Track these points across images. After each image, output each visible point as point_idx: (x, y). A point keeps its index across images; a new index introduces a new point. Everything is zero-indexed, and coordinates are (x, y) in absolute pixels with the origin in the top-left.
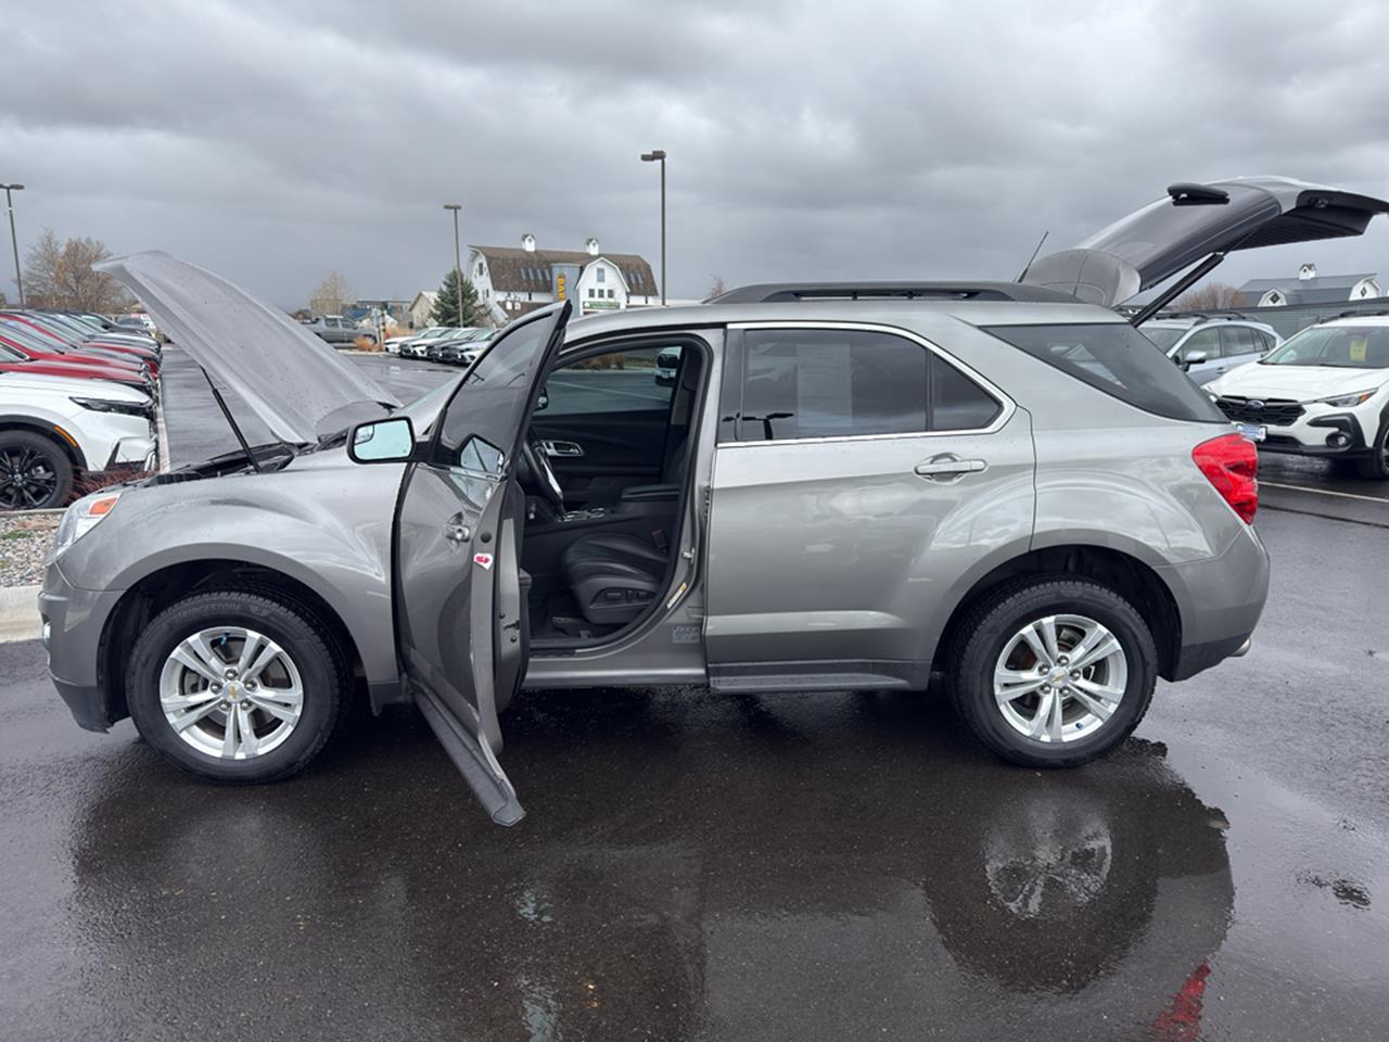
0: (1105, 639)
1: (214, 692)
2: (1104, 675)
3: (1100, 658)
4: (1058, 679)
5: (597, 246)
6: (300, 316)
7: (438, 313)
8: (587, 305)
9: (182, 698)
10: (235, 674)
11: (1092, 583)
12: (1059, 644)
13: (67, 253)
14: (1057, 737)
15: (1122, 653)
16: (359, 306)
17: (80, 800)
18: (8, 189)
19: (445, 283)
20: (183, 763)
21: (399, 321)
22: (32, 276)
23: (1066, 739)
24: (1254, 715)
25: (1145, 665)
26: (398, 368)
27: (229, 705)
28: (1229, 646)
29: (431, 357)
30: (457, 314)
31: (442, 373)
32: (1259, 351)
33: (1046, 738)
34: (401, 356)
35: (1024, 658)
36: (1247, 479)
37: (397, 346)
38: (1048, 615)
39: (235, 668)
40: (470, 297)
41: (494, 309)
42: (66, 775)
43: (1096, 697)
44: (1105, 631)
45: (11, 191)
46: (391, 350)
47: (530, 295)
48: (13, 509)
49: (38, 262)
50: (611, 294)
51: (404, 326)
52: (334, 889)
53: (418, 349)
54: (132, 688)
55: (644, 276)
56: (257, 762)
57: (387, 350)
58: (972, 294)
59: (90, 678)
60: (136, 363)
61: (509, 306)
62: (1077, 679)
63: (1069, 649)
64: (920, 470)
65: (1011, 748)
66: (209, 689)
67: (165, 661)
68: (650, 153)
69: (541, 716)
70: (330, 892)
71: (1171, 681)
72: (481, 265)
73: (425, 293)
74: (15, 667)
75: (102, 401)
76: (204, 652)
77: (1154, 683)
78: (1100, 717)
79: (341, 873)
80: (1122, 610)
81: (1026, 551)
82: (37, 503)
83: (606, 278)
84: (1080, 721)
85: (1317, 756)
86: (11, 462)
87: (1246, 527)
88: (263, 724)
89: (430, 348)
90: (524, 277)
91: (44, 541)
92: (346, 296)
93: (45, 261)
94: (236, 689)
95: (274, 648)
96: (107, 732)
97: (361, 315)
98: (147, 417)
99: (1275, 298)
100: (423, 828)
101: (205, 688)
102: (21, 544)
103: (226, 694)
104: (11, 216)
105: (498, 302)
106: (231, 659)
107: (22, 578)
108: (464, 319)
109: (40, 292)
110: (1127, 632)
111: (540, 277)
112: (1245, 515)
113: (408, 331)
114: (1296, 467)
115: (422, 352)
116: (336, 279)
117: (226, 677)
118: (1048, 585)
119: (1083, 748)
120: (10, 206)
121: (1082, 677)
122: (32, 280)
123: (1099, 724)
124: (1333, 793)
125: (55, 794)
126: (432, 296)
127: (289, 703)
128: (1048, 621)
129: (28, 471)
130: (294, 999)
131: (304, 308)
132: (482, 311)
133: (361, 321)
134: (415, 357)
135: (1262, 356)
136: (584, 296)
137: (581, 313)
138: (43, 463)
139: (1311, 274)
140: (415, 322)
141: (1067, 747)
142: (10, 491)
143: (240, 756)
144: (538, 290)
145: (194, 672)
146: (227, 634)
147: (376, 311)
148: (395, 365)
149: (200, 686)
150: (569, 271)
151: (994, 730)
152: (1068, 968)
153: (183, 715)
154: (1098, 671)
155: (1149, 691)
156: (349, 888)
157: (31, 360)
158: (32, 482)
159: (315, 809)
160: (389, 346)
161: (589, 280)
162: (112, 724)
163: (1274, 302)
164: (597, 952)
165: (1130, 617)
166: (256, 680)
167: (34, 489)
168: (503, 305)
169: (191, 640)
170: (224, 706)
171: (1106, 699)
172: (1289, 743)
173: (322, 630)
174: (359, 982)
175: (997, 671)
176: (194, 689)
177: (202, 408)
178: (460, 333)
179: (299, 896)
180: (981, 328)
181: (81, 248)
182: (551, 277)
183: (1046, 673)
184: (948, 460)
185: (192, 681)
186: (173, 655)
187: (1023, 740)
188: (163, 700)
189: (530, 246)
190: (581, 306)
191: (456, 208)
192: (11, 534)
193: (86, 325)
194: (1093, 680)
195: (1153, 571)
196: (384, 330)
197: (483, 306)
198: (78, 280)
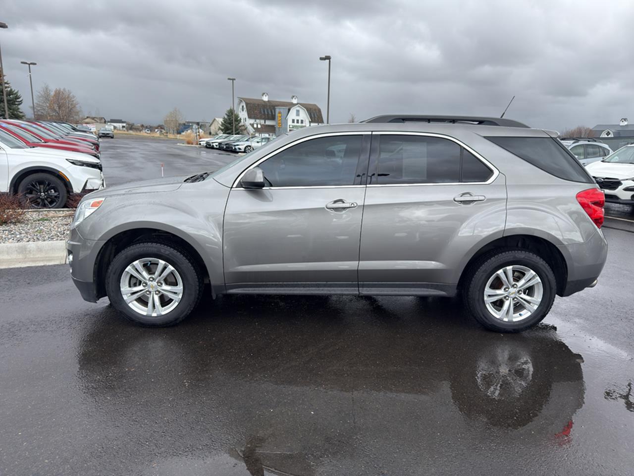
0: (534, 277)
1: (144, 286)
2: (532, 292)
3: (531, 285)
4: (512, 294)
5: (296, 100)
6: (159, 128)
7: (223, 128)
8: (291, 126)
9: (129, 289)
10: (153, 279)
11: (529, 252)
12: (513, 279)
13: (55, 95)
14: (511, 319)
15: (541, 283)
16: (186, 124)
17: (85, 332)
18: (29, 64)
19: (226, 114)
20: (130, 317)
21: (205, 131)
22: (39, 105)
23: (515, 320)
24: (596, 314)
25: (551, 288)
26: (205, 152)
27: (150, 292)
28: (587, 282)
29: (220, 148)
30: (232, 128)
31: (225, 155)
32: (602, 156)
33: (506, 320)
34: (206, 147)
35: (498, 284)
36: (600, 208)
37: (205, 142)
38: (509, 265)
39: (153, 276)
40: (237, 121)
41: (248, 127)
42: (78, 321)
43: (529, 302)
44: (534, 273)
45: (30, 65)
46: (202, 144)
47: (265, 121)
48: (40, 208)
49: (41, 99)
50: (302, 122)
51: (207, 133)
52: (199, 370)
53: (214, 144)
54: (109, 283)
55: (318, 114)
56: (162, 317)
57: (200, 144)
58: (481, 122)
59: (90, 278)
60: (90, 145)
61: (255, 126)
62: (521, 294)
63: (518, 281)
64: (456, 199)
65: (490, 323)
66: (141, 285)
67: (123, 272)
68: (324, 57)
69: (282, 304)
70: (197, 372)
71: (561, 296)
72: (243, 107)
73: (216, 119)
74: (49, 275)
75: (80, 161)
76: (140, 268)
77: (554, 297)
78: (530, 311)
79: (202, 364)
80: (542, 264)
81: (501, 237)
82: (50, 206)
83: (300, 115)
84: (521, 313)
85: (624, 332)
86: (40, 187)
87: (598, 229)
88: (165, 301)
89: (220, 144)
90: (263, 113)
91: (56, 223)
92: (181, 119)
93: (44, 99)
94: (154, 285)
95: (171, 268)
96: (96, 303)
97: (187, 128)
98: (99, 169)
99: (608, 134)
100: (236, 347)
101: (140, 285)
102: (46, 223)
103: (149, 287)
104: (30, 77)
105: (250, 124)
106: (151, 273)
107: (49, 238)
108: (235, 131)
109: (42, 113)
110: (544, 274)
111: (270, 113)
112: (598, 224)
113: (209, 136)
114: (617, 209)
115: (216, 146)
116: (176, 111)
117: (149, 280)
118: (510, 252)
119: (522, 324)
120: (30, 72)
121: (523, 293)
122: (38, 107)
123: (529, 314)
124: (631, 347)
125: (74, 328)
126: (220, 120)
127: (176, 293)
128: (509, 268)
129: (47, 191)
130: (187, 413)
131: (161, 124)
132: (243, 128)
133: (187, 131)
134: (213, 148)
135: (603, 158)
136: (290, 123)
137: (288, 131)
138: (54, 188)
139: (625, 123)
140: (212, 132)
141: (515, 324)
142: (39, 200)
143: (154, 315)
144: (269, 119)
145: (135, 277)
146: (150, 261)
147: (195, 126)
148: (204, 151)
149: (138, 284)
150: (283, 110)
151: (484, 316)
152: (517, 413)
153: (129, 296)
154: (530, 291)
155: (552, 300)
156: (205, 371)
157: (45, 142)
158: (49, 196)
159: (188, 338)
160: (201, 143)
161: (292, 115)
162: (99, 299)
163: (608, 135)
164: (314, 399)
165: (545, 267)
166: (162, 282)
167: (49, 200)
168: (252, 125)
169: (135, 263)
170: (148, 293)
171: (533, 303)
172: (612, 326)
173: (192, 261)
174: (213, 408)
175: (486, 289)
176: (135, 285)
177: (119, 167)
178: (234, 137)
179: (184, 373)
180: (485, 137)
181: (61, 93)
182: (275, 113)
183: (507, 291)
184: (469, 195)
185: (134, 281)
186: (127, 270)
187: (496, 320)
188: (121, 289)
189: (266, 99)
190: (288, 127)
191: (233, 80)
192: (41, 219)
193: (65, 128)
194: (527, 295)
195: (556, 248)
196: (199, 135)
197: (244, 126)
198: (60, 107)
